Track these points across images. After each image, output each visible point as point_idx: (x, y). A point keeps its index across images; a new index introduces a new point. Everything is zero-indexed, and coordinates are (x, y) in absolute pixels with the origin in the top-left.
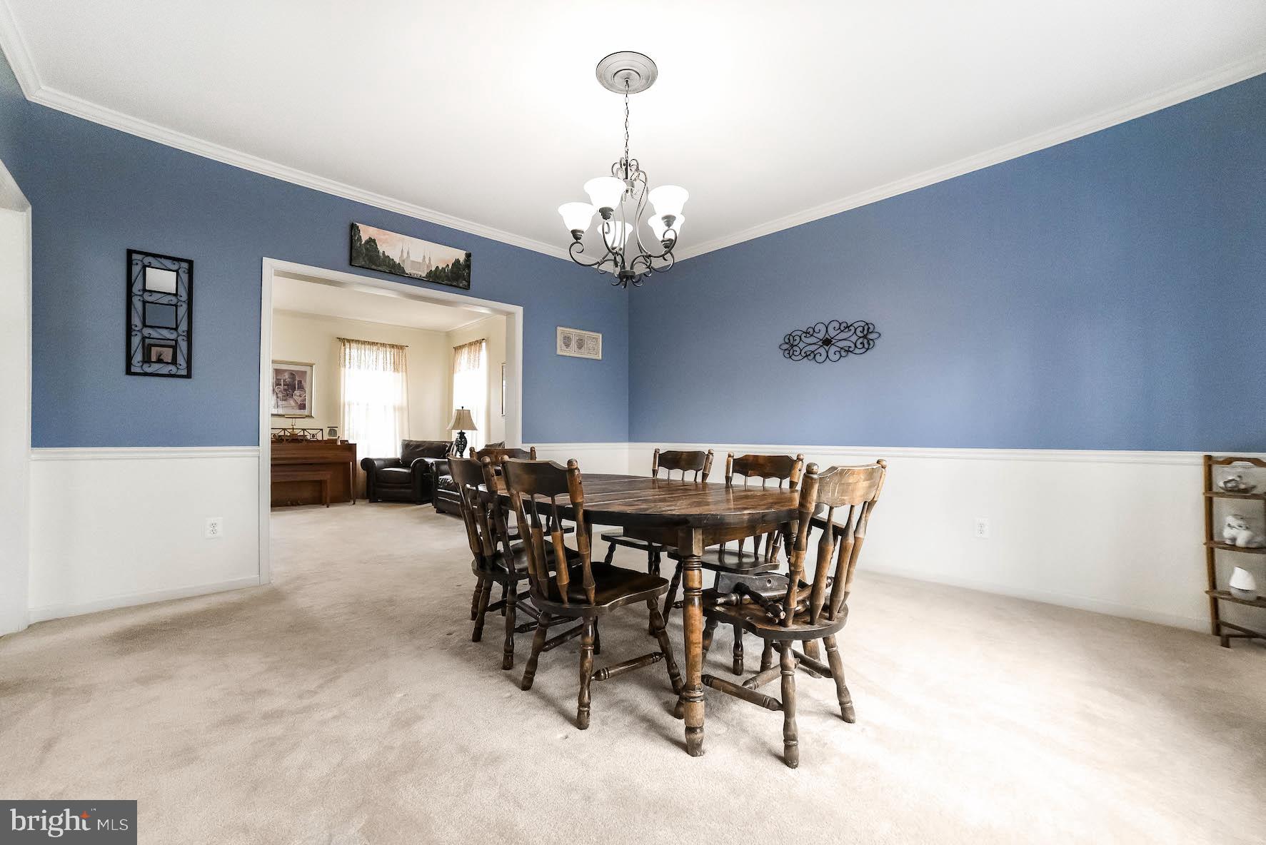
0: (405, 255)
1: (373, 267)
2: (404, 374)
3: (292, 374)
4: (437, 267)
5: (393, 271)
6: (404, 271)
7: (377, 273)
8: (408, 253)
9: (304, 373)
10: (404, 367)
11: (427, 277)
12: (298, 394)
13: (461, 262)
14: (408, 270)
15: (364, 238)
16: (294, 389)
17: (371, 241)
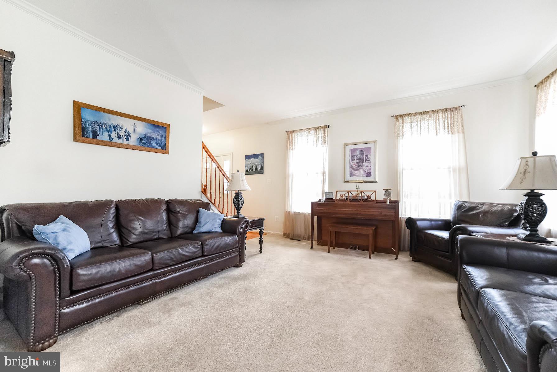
2: (461, 135)
3: (362, 151)
9: (369, 149)
10: (460, 127)
12: (366, 165)
16: (363, 162)
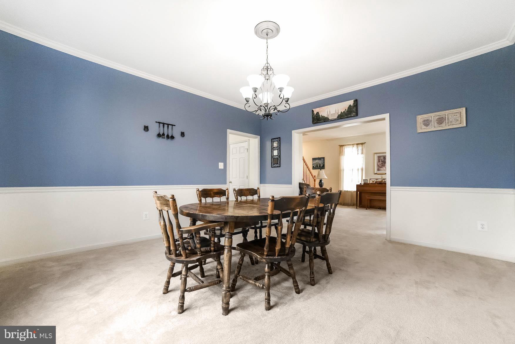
0: (329, 113)
1: (319, 122)
3: (384, 157)
4: (341, 112)
5: (325, 120)
6: (329, 119)
7: (321, 123)
8: (330, 112)
11: (337, 118)
13: (352, 105)
14: (330, 118)
15: (315, 113)
17: (318, 113)
